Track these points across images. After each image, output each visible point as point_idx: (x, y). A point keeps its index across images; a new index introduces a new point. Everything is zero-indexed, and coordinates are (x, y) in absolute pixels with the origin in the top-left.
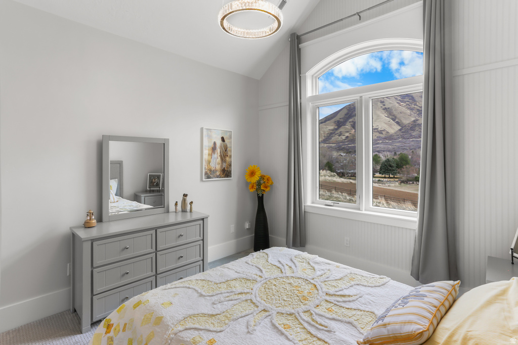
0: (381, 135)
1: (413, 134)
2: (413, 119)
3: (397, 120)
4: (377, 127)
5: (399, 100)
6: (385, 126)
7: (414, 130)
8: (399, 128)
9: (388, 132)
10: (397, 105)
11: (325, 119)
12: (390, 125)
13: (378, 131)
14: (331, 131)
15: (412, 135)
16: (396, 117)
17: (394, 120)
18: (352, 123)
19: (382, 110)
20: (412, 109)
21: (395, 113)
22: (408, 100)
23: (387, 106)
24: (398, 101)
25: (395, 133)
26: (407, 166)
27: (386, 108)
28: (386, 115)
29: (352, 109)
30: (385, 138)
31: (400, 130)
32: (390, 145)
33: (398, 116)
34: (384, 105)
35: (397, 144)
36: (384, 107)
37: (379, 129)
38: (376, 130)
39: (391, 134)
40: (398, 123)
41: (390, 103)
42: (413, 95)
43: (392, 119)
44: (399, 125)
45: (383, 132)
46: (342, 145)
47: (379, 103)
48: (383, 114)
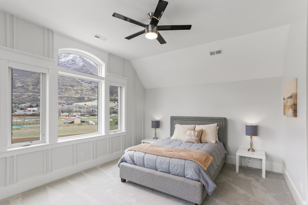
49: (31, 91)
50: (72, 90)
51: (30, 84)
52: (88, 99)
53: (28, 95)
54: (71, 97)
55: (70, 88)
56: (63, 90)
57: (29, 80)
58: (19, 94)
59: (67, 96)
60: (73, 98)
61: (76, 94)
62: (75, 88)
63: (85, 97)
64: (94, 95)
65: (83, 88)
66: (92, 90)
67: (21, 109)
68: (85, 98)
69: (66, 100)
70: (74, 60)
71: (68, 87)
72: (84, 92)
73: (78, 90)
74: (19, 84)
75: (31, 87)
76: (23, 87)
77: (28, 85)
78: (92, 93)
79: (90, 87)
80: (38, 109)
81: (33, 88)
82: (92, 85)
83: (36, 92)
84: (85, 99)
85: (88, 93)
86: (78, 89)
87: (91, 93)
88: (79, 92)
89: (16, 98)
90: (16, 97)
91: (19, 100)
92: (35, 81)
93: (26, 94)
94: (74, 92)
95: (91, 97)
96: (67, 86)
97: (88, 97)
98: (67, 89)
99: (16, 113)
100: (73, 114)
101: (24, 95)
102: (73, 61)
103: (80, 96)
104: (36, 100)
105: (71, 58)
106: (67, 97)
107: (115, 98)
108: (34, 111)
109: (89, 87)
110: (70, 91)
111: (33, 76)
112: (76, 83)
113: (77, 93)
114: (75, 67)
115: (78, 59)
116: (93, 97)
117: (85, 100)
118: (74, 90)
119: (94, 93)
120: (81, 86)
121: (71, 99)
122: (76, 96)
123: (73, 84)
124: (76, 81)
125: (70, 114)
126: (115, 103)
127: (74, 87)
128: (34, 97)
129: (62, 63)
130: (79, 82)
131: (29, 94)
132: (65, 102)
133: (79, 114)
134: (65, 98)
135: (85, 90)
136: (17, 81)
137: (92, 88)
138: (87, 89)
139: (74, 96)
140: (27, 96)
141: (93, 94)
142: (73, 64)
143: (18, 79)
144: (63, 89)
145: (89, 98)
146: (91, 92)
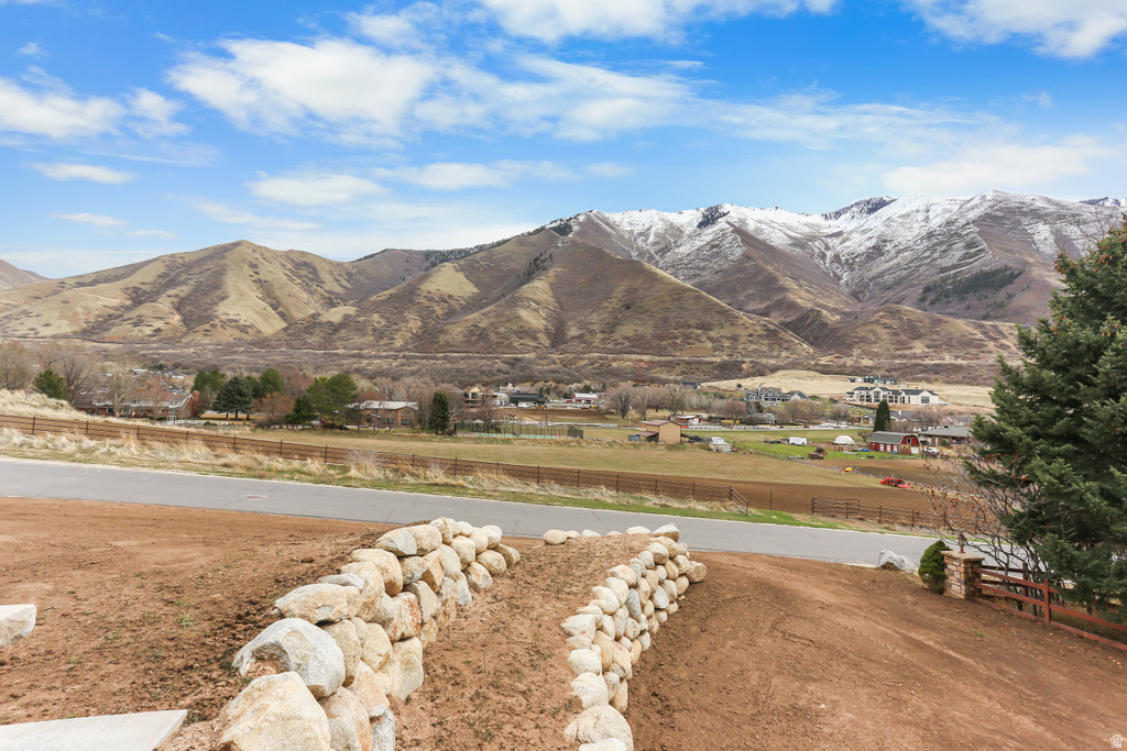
0: (244, 336)
1: (309, 341)
2: (312, 312)
3: (280, 309)
4: (238, 318)
5: (290, 270)
6: (256, 317)
7: (311, 334)
8: (284, 325)
9: (259, 332)
10: (285, 278)
11: (93, 277)
12: (266, 317)
13: (238, 327)
14: (112, 312)
15: (305, 343)
16: (279, 303)
17: (275, 308)
18: (175, 300)
19: (252, 284)
20: (312, 293)
21: (277, 293)
22: (305, 273)
23: (261, 277)
24: (287, 272)
25: (275, 335)
26: (275, 394)
27: (260, 280)
28: (260, 296)
29: (177, 268)
30: (253, 344)
31: (285, 330)
32: (262, 357)
33: (286, 301)
34: (257, 273)
35: (278, 358)
36: (256, 277)
37: (242, 322)
38: (234, 324)
39: (265, 335)
40: (282, 315)
41: (271, 272)
42: (318, 266)
43: (271, 305)
44: (285, 320)
45: (250, 330)
46: (142, 349)
47: (246, 267)
48: (253, 291)
49: (597, 347)
50: (704, 338)
51: (596, 327)
52: (753, 367)
53: (589, 359)
54: (700, 363)
55: (699, 332)
56: (678, 341)
57: (595, 317)
58: (571, 356)
59: (686, 358)
60: (704, 367)
61: (716, 353)
62: (712, 334)
63: (744, 362)
64: (775, 353)
65: (738, 331)
66: (767, 337)
67: (566, 396)
68: (744, 366)
69: (683, 373)
70: (716, 243)
71: (691, 330)
72: (742, 346)
73: (723, 340)
74: (573, 332)
75: (600, 336)
76: (581, 336)
77: (592, 332)
78: (769, 345)
79: (764, 325)
80: (600, 397)
81: (603, 340)
82: (772, 320)
83: (609, 349)
84: (741, 370)
85: (753, 347)
86: (722, 334)
87: (765, 349)
88: (726, 345)
89: (565, 369)
90: (564, 366)
91: (568, 374)
92: (608, 321)
93: (586, 356)
94: (710, 345)
95: (764, 361)
96: (690, 326)
97: (752, 362)
98: (687, 337)
99: (549, 406)
100: (685, 413)
101: (581, 359)
102: (713, 246)
103: (726, 358)
104: (606, 372)
105: (709, 238)
106: (687, 363)
107: (856, 362)
108: (588, 401)
109: (758, 328)
110: (698, 344)
111: (606, 304)
112: (716, 317)
113: (718, 348)
114: (720, 265)
115: (729, 239)
116: (773, 361)
117: (744, 373)
118: (708, 338)
119: (776, 346)
120: (733, 325)
121: (697, 369)
122: (715, 359)
123: (708, 318)
124: (718, 309)
125: (674, 415)
126: (853, 381)
127: (711, 330)
128: (601, 365)
129: (681, 259)
130: (726, 311)
131: (592, 355)
132: (679, 378)
133: (705, 416)
134: (682, 368)
135: (743, 339)
136: (570, 323)
137: (768, 330)
138: (751, 335)
139: (709, 359)
140: (586, 362)
141: (772, 350)
142: (712, 256)
143: (573, 319)
144: (677, 338)
145: (757, 363)
146: (766, 342)
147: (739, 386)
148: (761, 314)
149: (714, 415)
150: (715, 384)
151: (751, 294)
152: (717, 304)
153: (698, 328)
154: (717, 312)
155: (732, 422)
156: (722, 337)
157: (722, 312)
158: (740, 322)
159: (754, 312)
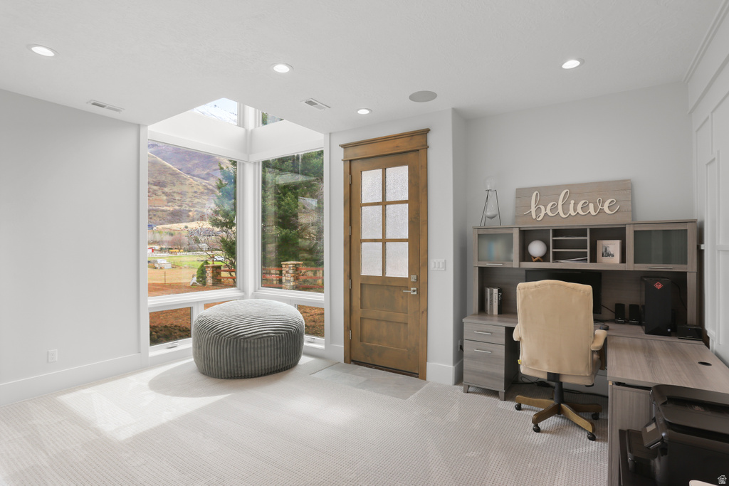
147: (186, 227)
148: (203, 179)
149: (164, 247)
150: (168, 226)
151: (197, 164)
152: (170, 168)
153: (155, 185)
154: (171, 174)
155: (177, 251)
156: (174, 192)
157: (174, 174)
158: (187, 182)
159: (198, 176)
